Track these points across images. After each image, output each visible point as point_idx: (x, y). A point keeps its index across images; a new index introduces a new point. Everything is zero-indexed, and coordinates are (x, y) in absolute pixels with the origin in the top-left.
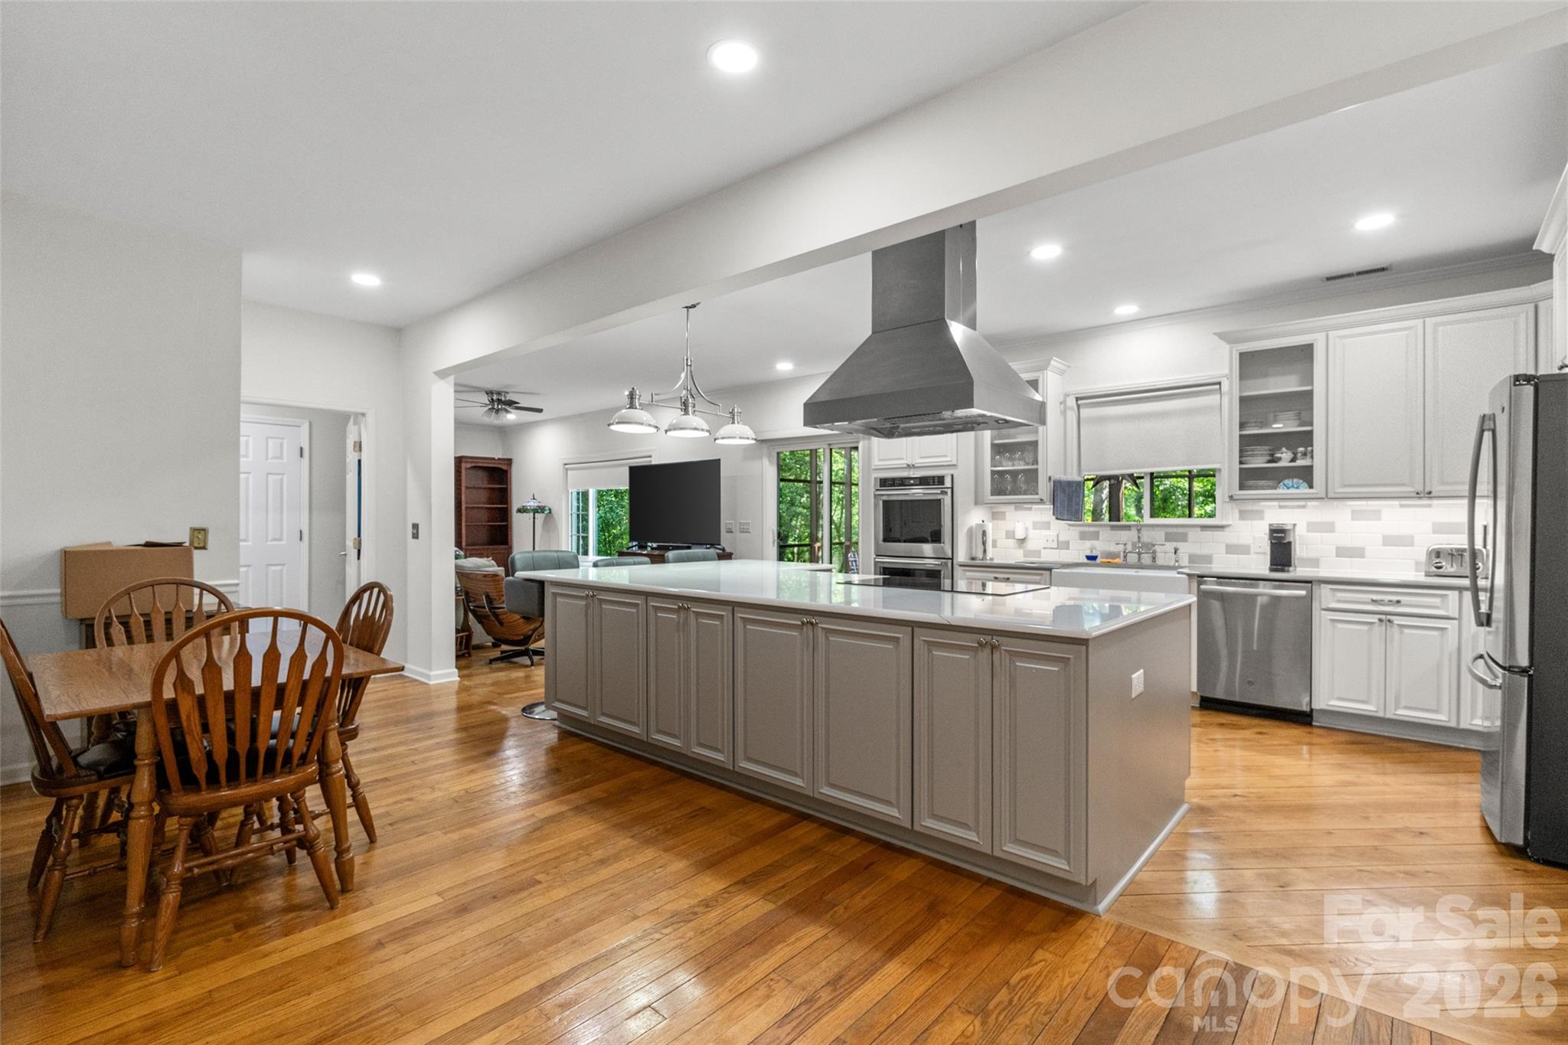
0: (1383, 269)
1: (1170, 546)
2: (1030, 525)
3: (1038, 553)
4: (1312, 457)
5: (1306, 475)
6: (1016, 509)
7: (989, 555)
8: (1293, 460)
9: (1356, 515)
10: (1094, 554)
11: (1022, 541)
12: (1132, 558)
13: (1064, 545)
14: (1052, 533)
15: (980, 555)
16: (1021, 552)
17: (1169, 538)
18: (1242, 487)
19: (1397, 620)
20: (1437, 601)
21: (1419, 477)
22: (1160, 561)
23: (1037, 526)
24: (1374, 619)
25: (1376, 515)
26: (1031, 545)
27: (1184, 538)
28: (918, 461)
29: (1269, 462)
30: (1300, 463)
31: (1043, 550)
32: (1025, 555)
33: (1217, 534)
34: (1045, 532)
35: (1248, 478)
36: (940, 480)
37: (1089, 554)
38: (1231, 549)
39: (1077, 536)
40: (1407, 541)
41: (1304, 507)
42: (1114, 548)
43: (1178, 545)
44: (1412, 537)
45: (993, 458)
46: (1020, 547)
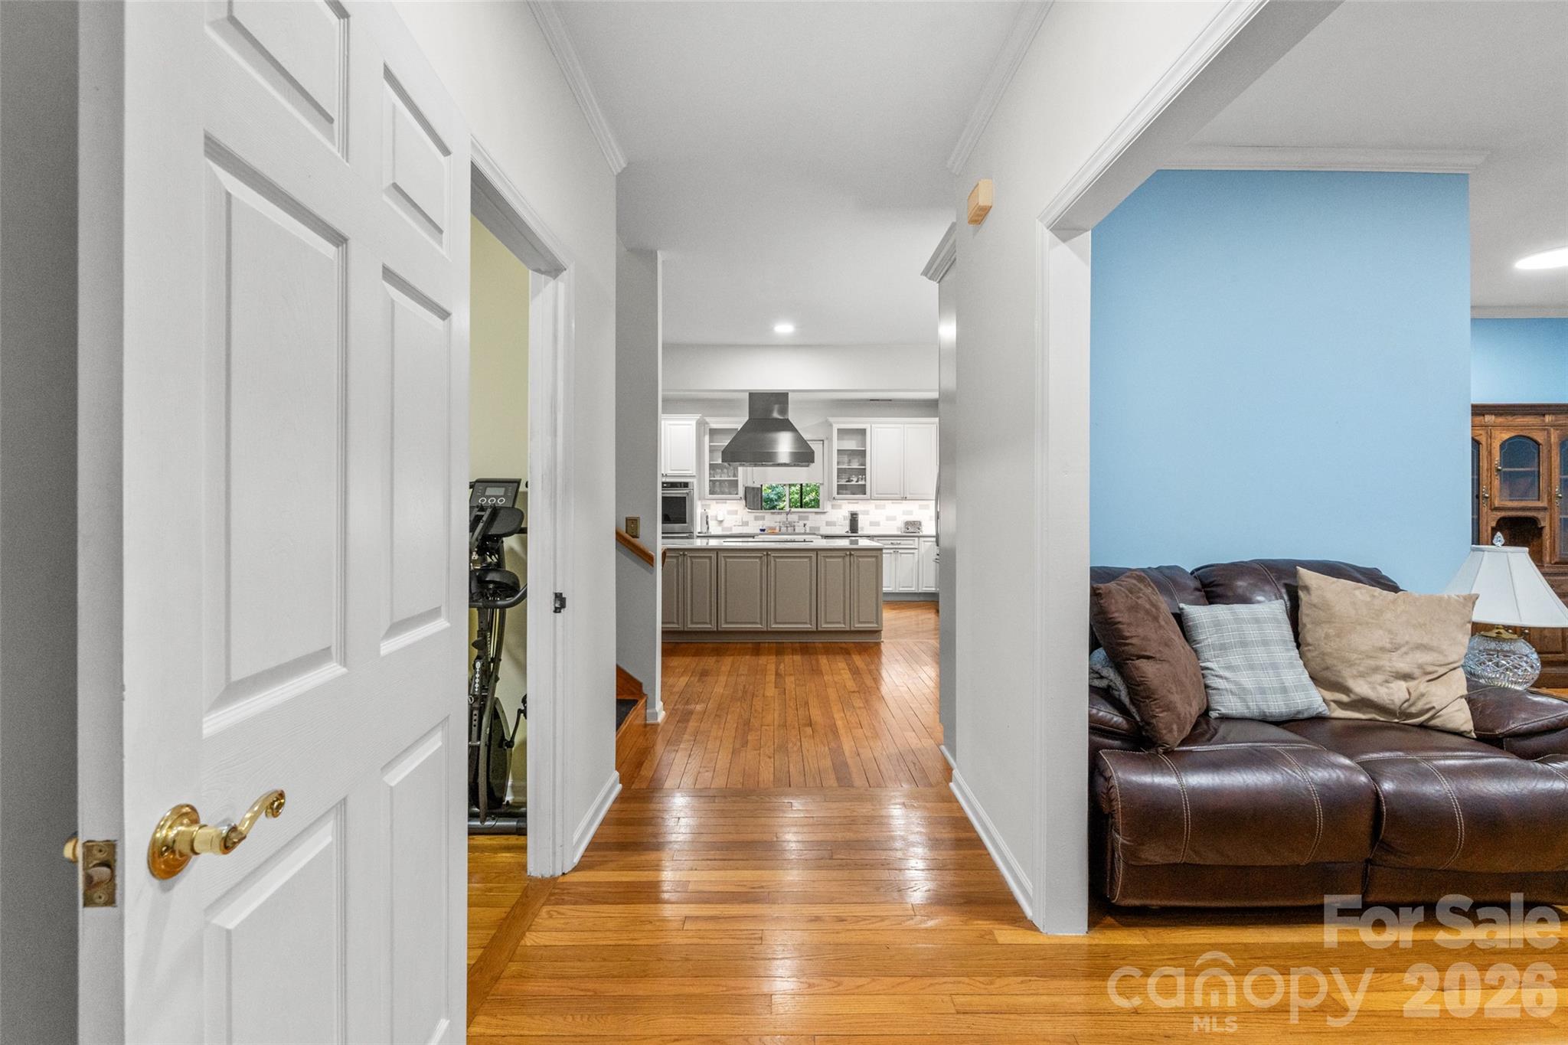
0: (890, 400)
1: (801, 523)
2: (726, 513)
3: (731, 529)
4: (865, 481)
5: (862, 489)
6: (717, 503)
7: (710, 530)
8: (857, 481)
9: (877, 507)
10: (764, 528)
11: (721, 522)
12: (784, 529)
13: (746, 524)
14: (738, 517)
15: (705, 530)
16: (720, 528)
17: (800, 518)
18: (838, 493)
19: (900, 551)
20: (911, 542)
21: (902, 492)
22: (797, 531)
23: (730, 513)
24: (892, 551)
25: (884, 507)
26: (726, 524)
27: (807, 518)
28: (669, 472)
29: (847, 482)
30: (860, 483)
31: (734, 528)
32: (723, 530)
33: (822, 516)
34: (735, 516)
35: (841, 489)
36: (686, 485)
37: (761, 528)
38: (828, 524)
39: (753, 519)
40: (894, 519)
41: (857, 503)
42: (772, 525)
43: (805, 522)
44: (895, 517)
45: (710, 474)
46: (719, 526)
